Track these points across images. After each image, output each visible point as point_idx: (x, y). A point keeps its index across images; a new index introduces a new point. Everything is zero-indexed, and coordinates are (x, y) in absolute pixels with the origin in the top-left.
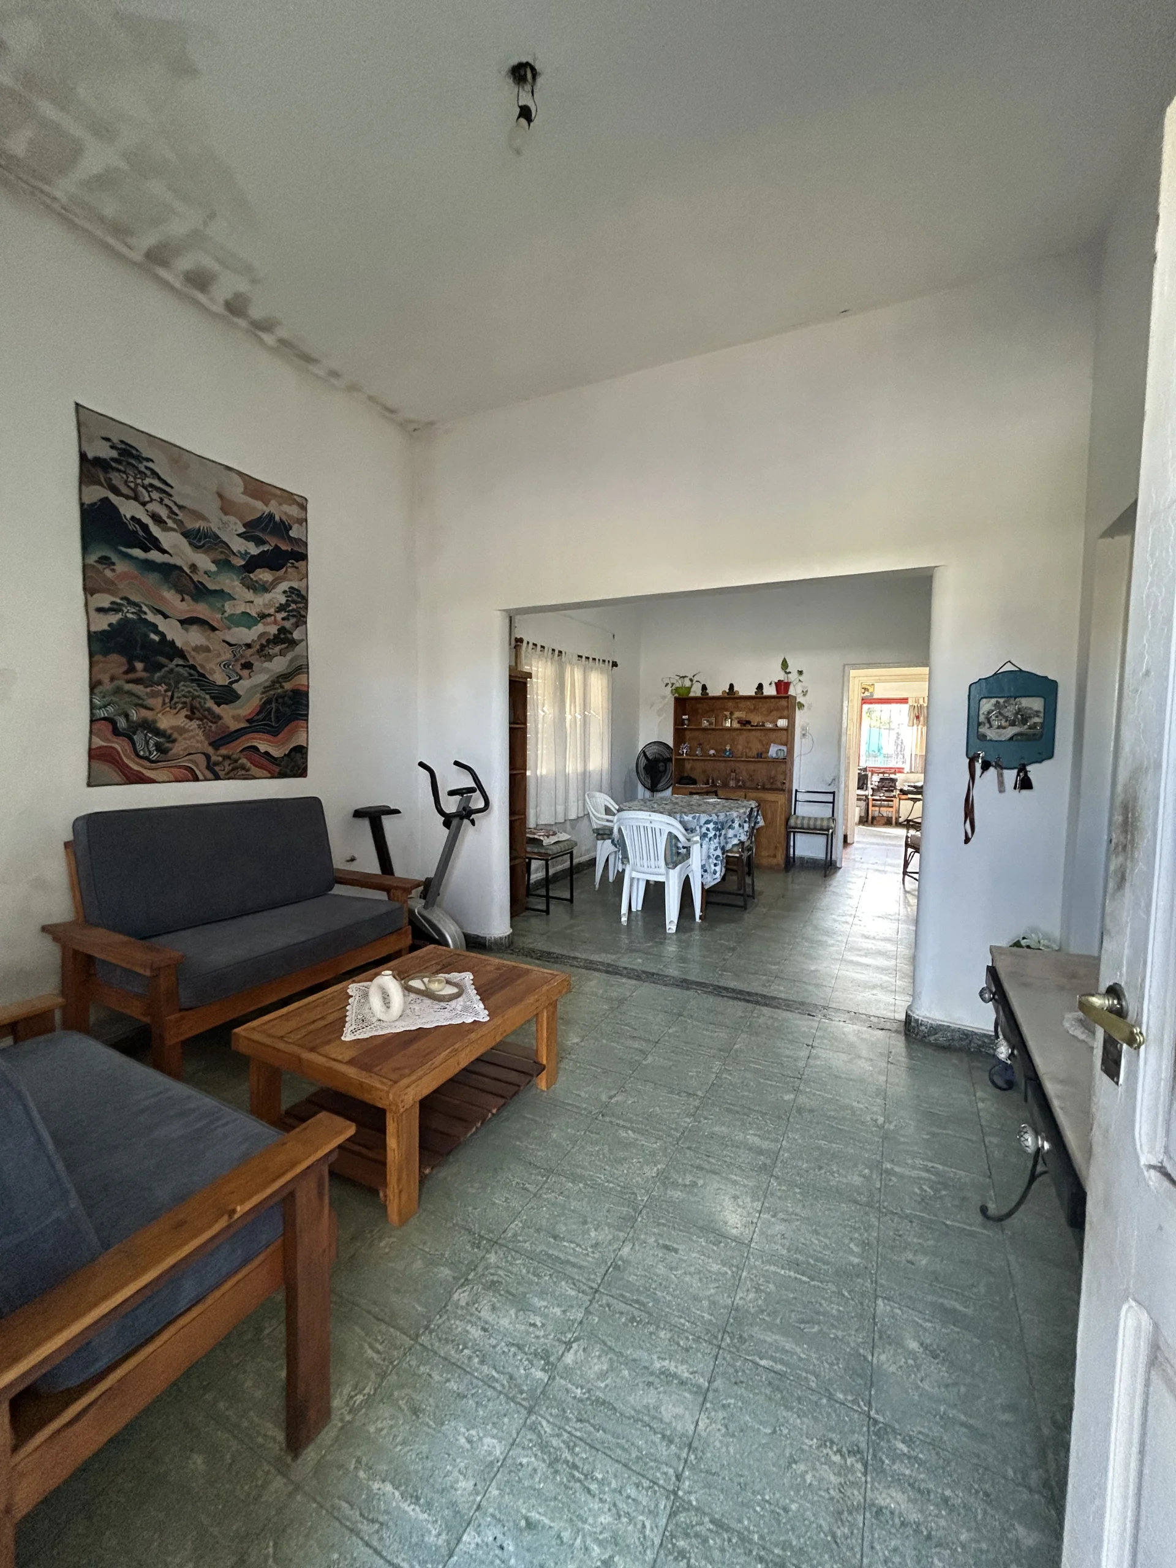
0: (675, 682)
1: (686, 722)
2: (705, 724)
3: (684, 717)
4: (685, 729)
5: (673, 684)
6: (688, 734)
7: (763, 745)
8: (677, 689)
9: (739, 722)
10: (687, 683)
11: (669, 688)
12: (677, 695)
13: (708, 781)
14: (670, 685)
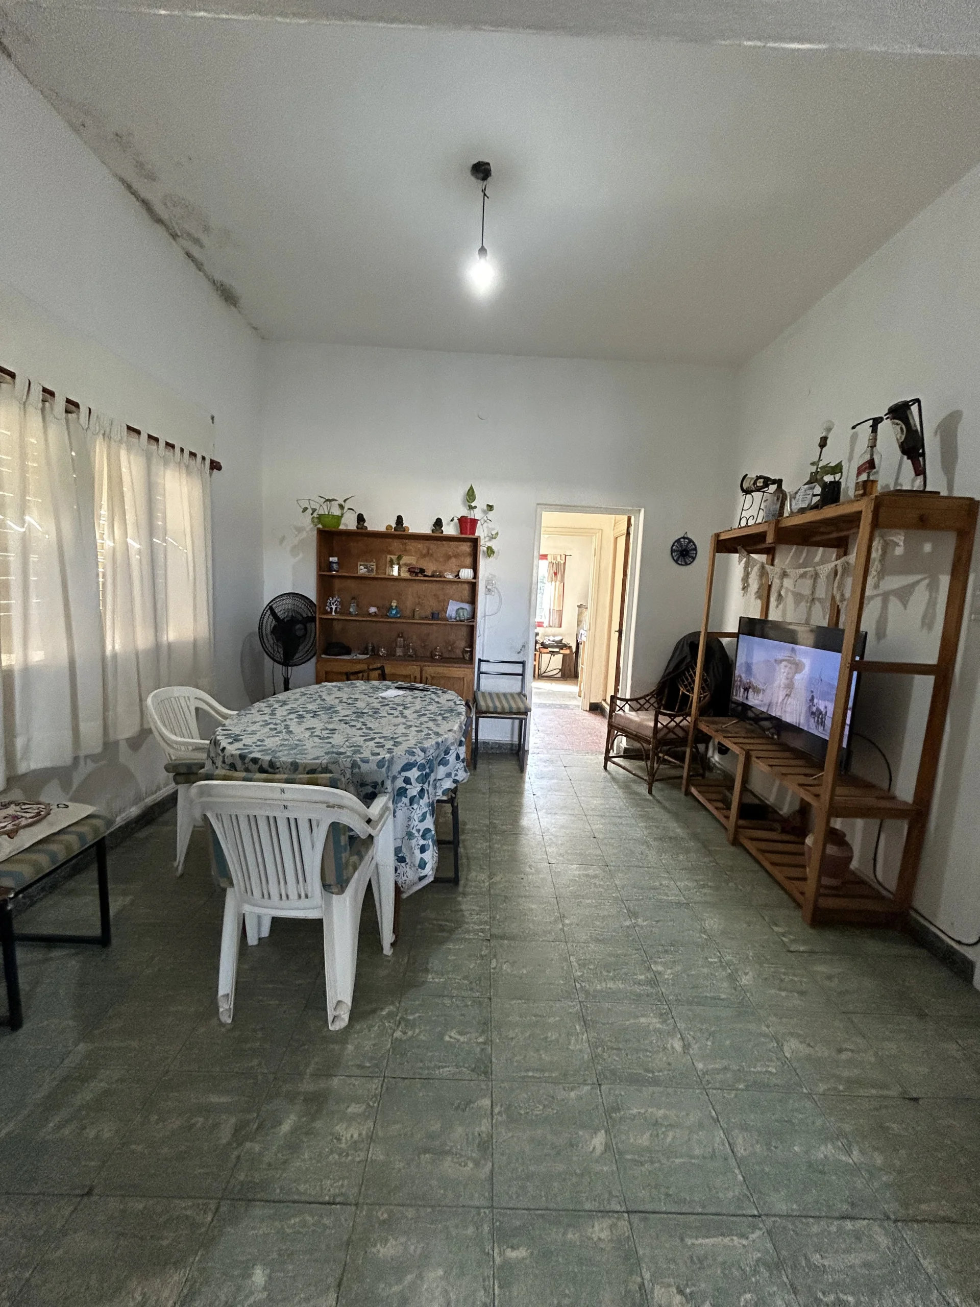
0: (317, 507)
1: (335, 566)
2: (362, 570)
3: (331, 559)
4: (333, 576)
5: (314, 510)
6: (337, 583)
7: (439, 602)
8: (320, 517)
9: (409, 570)
10: (336, 511)
11: (308, 516)
12: (320, 526)
13: (366, 648)
14: (310, 511)
